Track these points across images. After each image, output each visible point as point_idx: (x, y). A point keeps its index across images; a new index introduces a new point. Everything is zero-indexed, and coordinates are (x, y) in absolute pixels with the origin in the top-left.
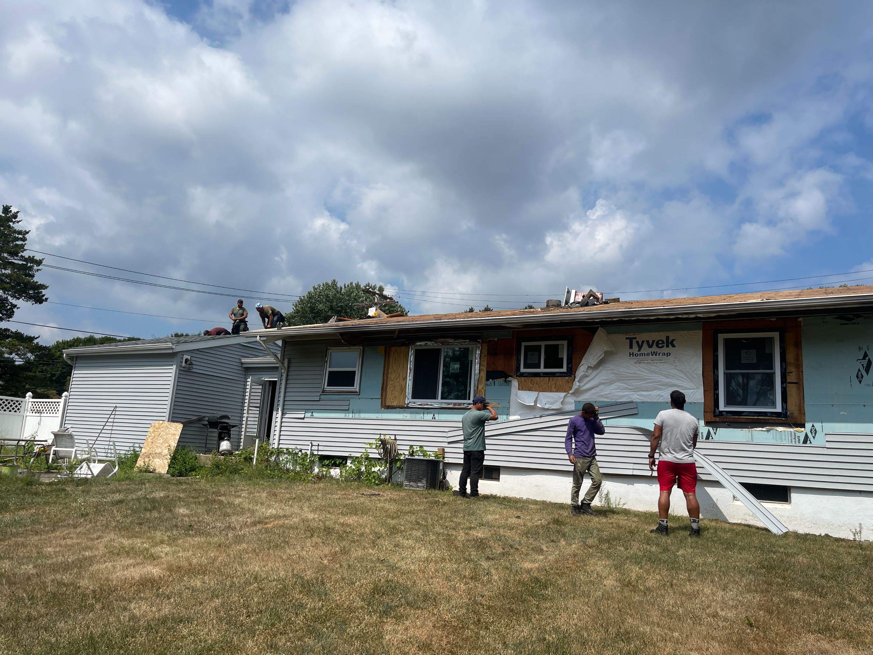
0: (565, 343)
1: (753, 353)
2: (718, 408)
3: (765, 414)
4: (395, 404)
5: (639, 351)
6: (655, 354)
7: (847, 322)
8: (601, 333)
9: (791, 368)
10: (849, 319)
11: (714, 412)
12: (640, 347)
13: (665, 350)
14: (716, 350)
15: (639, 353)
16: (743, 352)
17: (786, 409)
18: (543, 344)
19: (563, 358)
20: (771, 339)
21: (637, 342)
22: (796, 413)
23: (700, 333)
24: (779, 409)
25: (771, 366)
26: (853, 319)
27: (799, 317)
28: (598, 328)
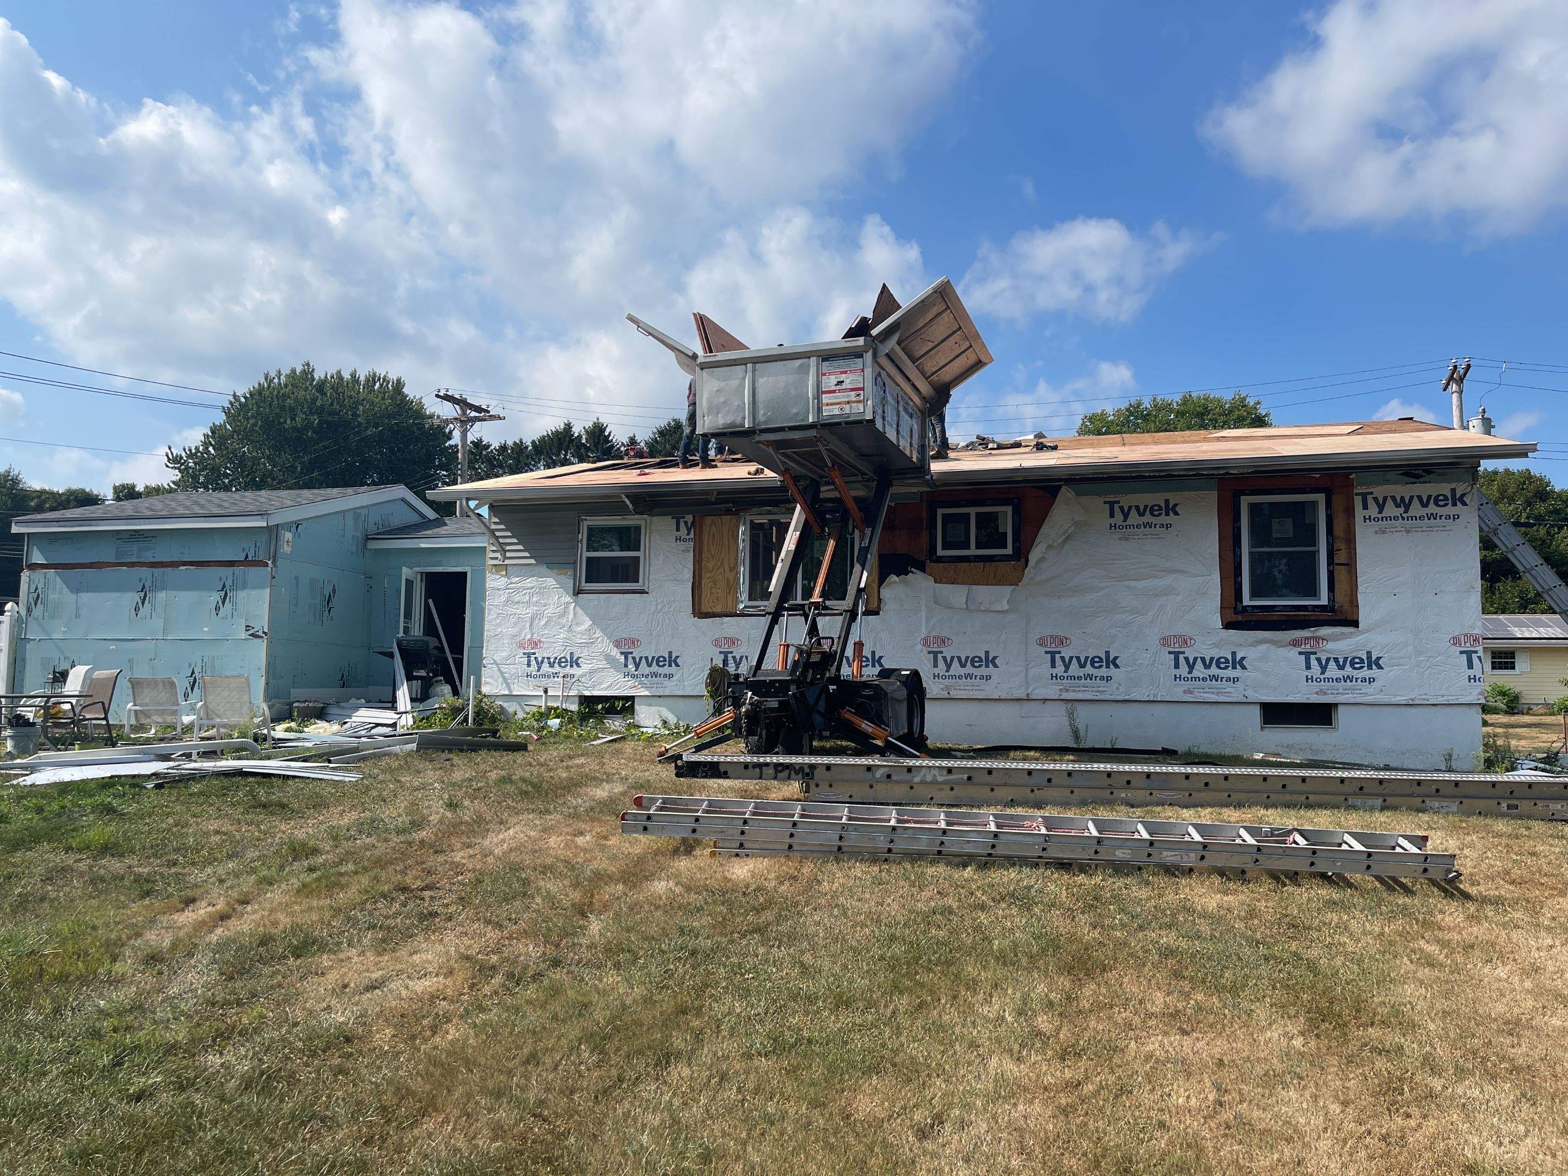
0: (1009, 509)
1: (1288, 524)
2: (1242, 602)
3: (1305, 608)
4: (718, 609)
5: (1125, 520)
6: (1147, 525)
7: (1414, 480)
8: (1066, 493)
9: (1340, 545)
10: (1417, 477)
11: (1235, 608)
12: (1126, 516)
13: (1164, 519)
14: (1237, 518)
15: (1124, 524)
16: (1275, 522)
17: (1334, 601)
18: (972, 511)
19: (1006, 533)
20: (1314, 504)
21: (1122, 508)
22: (1346, 606)
23: (1214, 495)
24: (1324, 601)
25: (1313, 541)
26: (1423, 476)
27: (1352, 473)
28: (1060, 486)
